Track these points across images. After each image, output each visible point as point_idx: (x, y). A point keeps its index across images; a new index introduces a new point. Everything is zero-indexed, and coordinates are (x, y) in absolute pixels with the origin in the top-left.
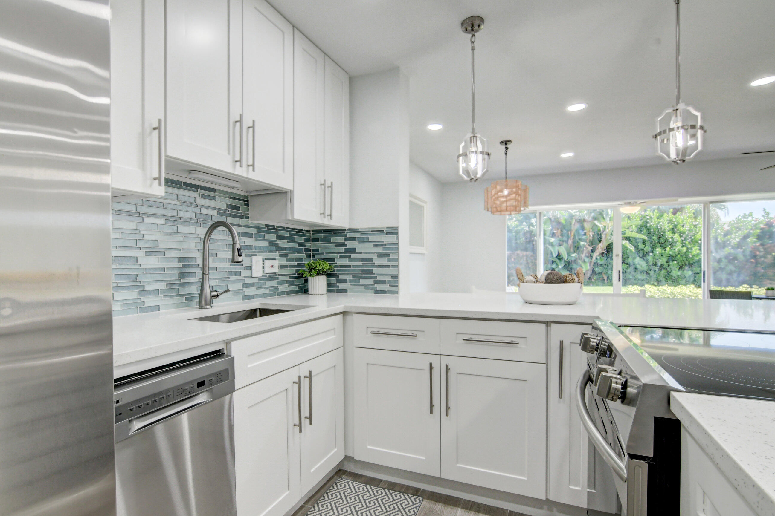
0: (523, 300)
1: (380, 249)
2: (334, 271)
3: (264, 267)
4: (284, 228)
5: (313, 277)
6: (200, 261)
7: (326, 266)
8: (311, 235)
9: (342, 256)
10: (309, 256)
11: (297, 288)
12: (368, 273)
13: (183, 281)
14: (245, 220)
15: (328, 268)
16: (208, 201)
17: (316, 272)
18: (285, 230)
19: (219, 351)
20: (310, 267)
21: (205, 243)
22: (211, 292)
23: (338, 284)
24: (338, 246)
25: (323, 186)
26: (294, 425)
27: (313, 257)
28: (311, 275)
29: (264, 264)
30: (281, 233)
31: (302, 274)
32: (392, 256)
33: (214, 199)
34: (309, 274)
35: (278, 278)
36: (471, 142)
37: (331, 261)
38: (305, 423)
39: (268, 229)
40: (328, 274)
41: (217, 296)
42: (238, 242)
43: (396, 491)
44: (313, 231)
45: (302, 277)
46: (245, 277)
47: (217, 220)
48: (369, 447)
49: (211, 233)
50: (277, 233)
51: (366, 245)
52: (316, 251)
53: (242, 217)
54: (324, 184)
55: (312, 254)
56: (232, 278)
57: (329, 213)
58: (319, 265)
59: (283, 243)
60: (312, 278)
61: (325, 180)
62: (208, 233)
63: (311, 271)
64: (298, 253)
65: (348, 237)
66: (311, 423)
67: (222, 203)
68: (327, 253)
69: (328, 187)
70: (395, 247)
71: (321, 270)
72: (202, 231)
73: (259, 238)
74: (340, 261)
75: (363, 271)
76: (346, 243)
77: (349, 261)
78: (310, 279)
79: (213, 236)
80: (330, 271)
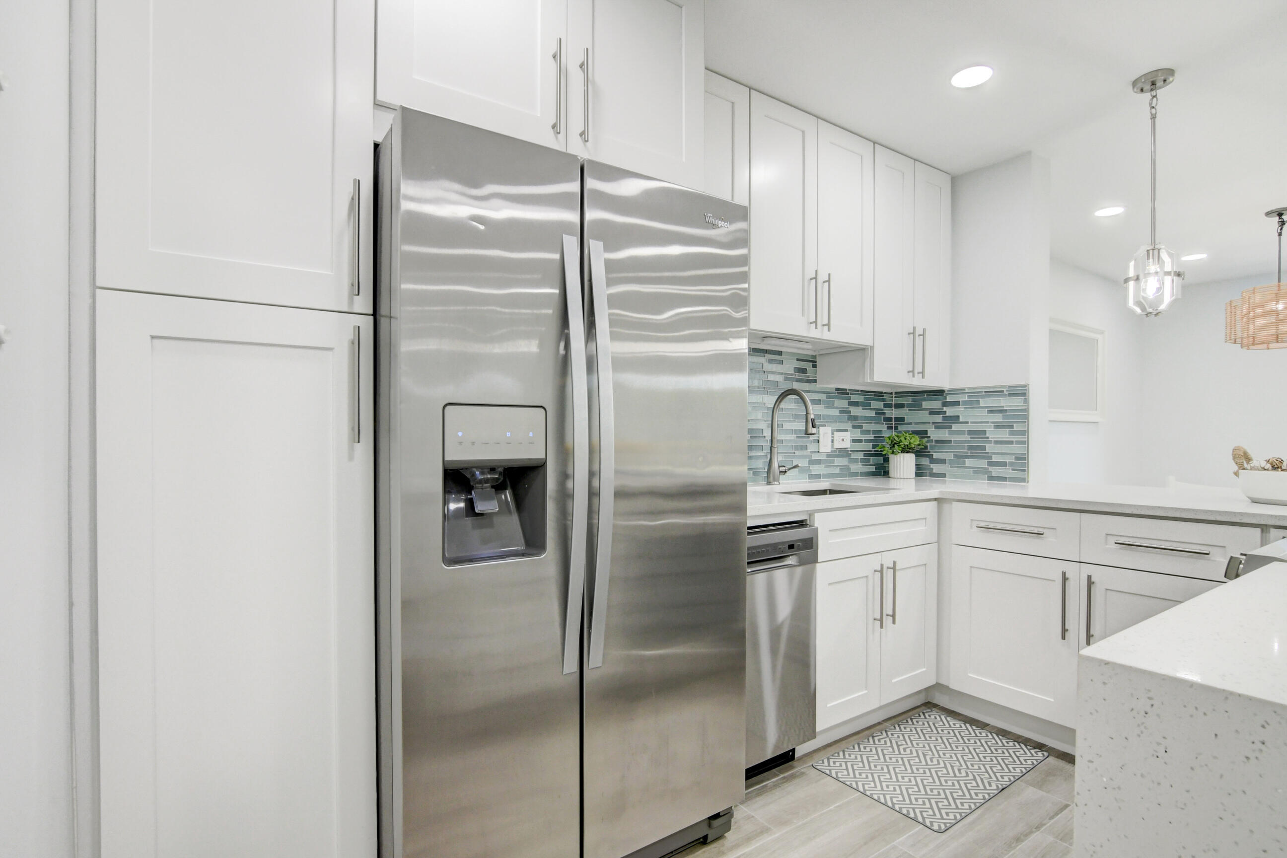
0: (1249, 500)
1: (998, 418)
2: (926, 447)
3: (833, 441)
4: (858, 391)
5: (896, 454)
6: (767, 433)
7: (915, 441)
8: (894, 399)
9: (938, 426)
10: (890, 428)
11: (873, 469)
12: (977, 451)
13: (753, 453)
14: (813, 384)
15: (918, 443)
16: (775, 365)
17: (901, 449)
18: (859, 394)
19: (802, 521)
20: (892, 442)
21: (774, 412)
22: (779, 467)
23: (932, 466)
24: (932, 413)
25: (912, 335)
26: (875, 619)
27: (896, 428)
28: (893, 453)
29: (833, 437)
30: (854, 398)
31: (881, 451)
32: (1016, 427)
33: (781, 362)
34: (891, 451)
35: (849, 455)
36: (1148, 258)
37: (923, 434)
38: (888, 621)
39: (838, 393)
40: (917, 451)
41: (786, 472)
42: (811, 412)
43: (1008, 739)
44: (896, 393)
45: (881, 455)
46: (812, 452)
47: (786, 389)
48: (969, 675)
49: (780, 402)
50: (850, 398)
51: (977, 412)
52: (900, 420)
53: (809, 381)
54: (913, 333)
55: (895, 424)
56: (798, 453)
57: (921, 371)
58: (905, 439)
59: (856, 411)
60: (895, 456)
61: (914, 328)
62: (778, 403)
63: (894, 446)
64: (875, 423)
65: (947, 400)
66: (894, 622)
67: (789, 367)
68: (916, 423)
69: (919, 335)
70: (1023, 415)
71: (907, 445)
72: (770, 400)
73: (829, 405)
74: (935, 434)
75: (970, 448)
76: (945, 409)
77: (950, 434)
78: (891, 457)
79: (783, 405)
80: (920, 447)
